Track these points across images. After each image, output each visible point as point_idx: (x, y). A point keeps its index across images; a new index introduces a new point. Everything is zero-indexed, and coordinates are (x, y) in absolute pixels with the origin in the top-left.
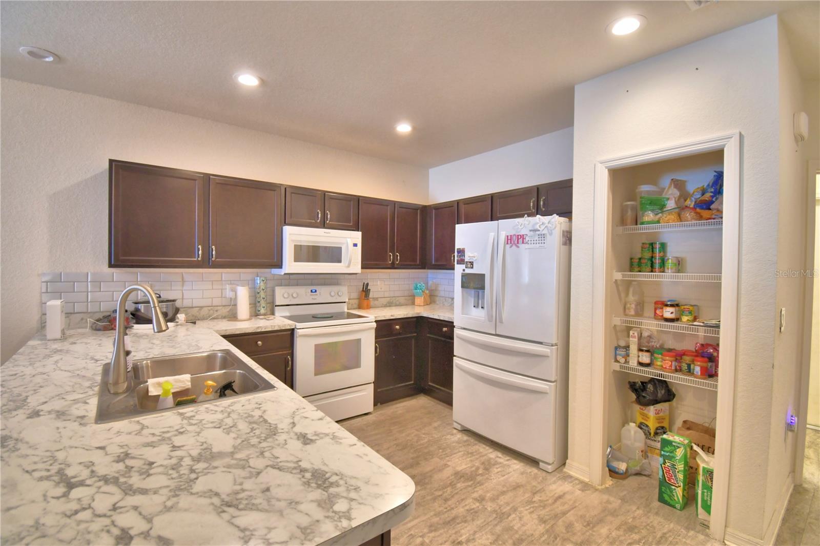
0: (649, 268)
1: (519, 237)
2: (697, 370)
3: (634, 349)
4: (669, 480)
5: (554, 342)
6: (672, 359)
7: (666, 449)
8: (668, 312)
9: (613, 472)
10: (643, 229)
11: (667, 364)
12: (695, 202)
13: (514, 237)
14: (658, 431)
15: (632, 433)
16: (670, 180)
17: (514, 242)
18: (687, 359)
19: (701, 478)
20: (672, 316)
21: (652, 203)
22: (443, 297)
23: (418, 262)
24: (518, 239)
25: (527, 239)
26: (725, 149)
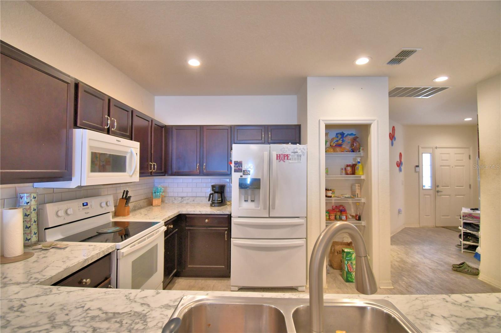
1: (285, 156)
4: (350, 270)
11: (333, 217)
13: (282, 156)
17: (282, 158)
18: (338, 214)
24: (284, 157)
26: (372, 125)
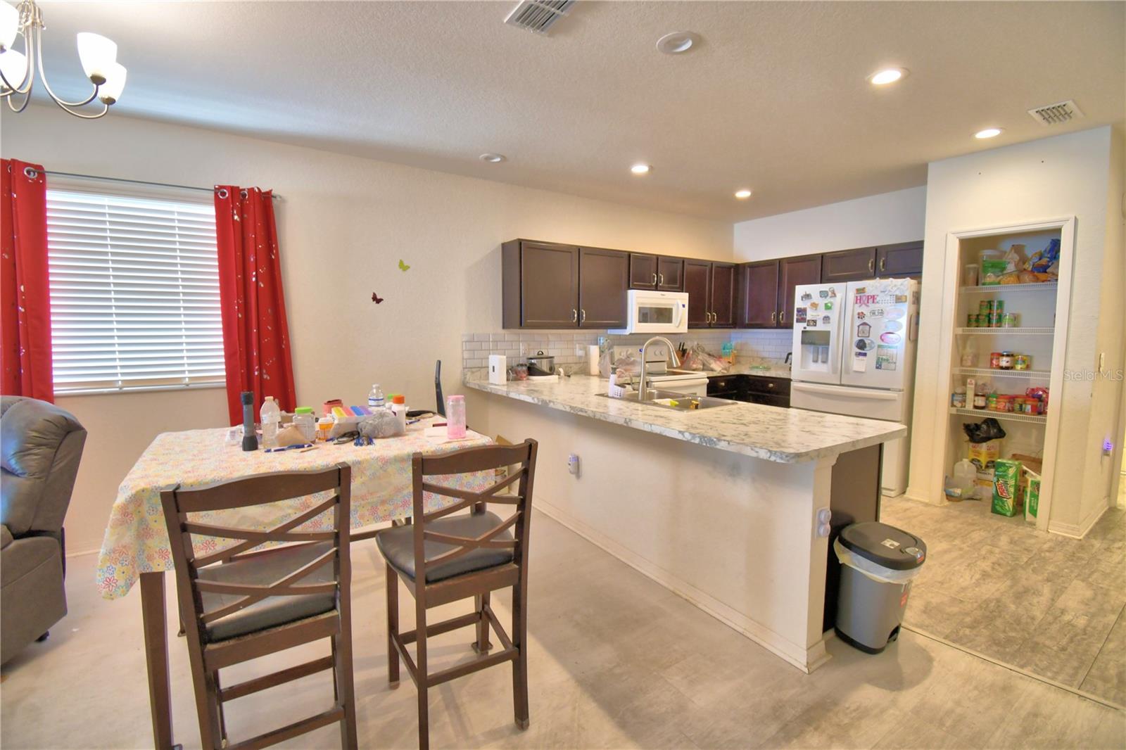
0: (986, 324)
1: (870, 297)
2: (1028, 408)
3: (970, 394)
4: (1002, 494)
5: (901, 388)
6: (1005, 401)
7: (1000, 470)
8: (1004, 362)
9: (949, 497)
10: (983, 290)
11: (1001, 405)
12: (1033, 265)
13: (864, 297)
14: (989, 465)
15: (966, 466)
16: (1011, 246)
17: (864, 302)
18: (1020, 400)
19: (1029, 490)
20: (1008, 365)
21: (994, 266)
22: (750, 357)
23: (731, 322)
24: (868, 299)
25: (878, 299)
26: (1062, 229)
